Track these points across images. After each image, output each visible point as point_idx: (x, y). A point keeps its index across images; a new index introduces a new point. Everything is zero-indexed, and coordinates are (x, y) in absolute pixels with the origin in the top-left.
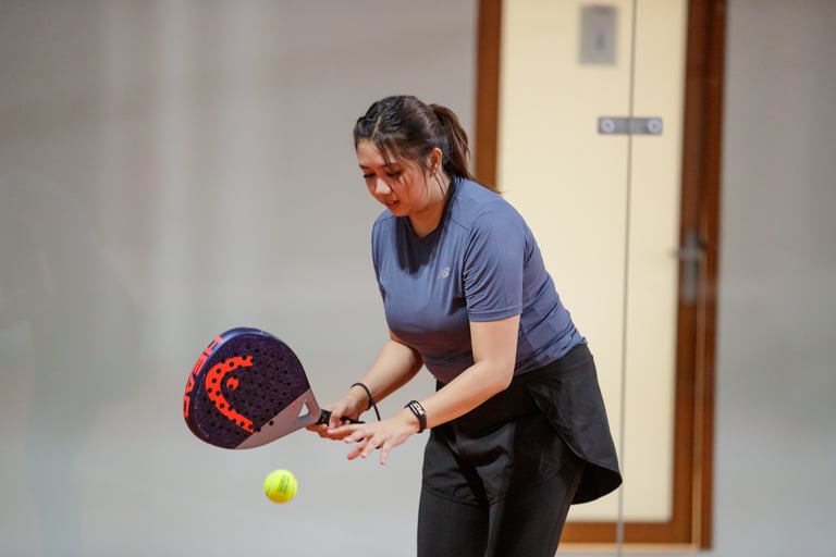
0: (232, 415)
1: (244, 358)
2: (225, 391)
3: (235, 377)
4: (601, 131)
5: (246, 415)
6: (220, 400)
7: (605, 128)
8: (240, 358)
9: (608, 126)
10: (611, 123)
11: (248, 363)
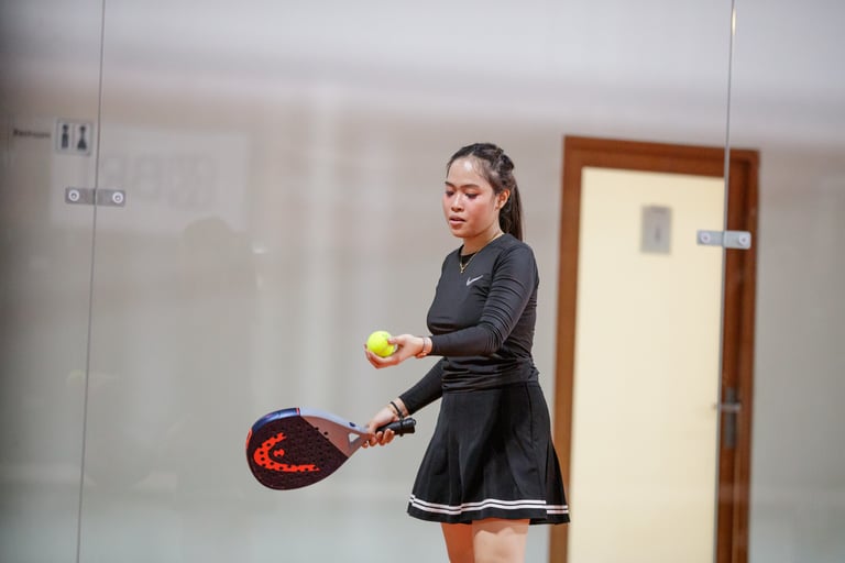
0: (294, 469)
1: (276, 437)
2: (278, 460)
3: (278, 450)
4: (700, 242)
5: (304, 463)
6: (277, 466)
7: (703, 240)
8: (273, 439)
9: (706, 238)
10: (709, 236)
11: (280, 437)
